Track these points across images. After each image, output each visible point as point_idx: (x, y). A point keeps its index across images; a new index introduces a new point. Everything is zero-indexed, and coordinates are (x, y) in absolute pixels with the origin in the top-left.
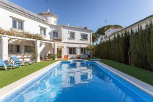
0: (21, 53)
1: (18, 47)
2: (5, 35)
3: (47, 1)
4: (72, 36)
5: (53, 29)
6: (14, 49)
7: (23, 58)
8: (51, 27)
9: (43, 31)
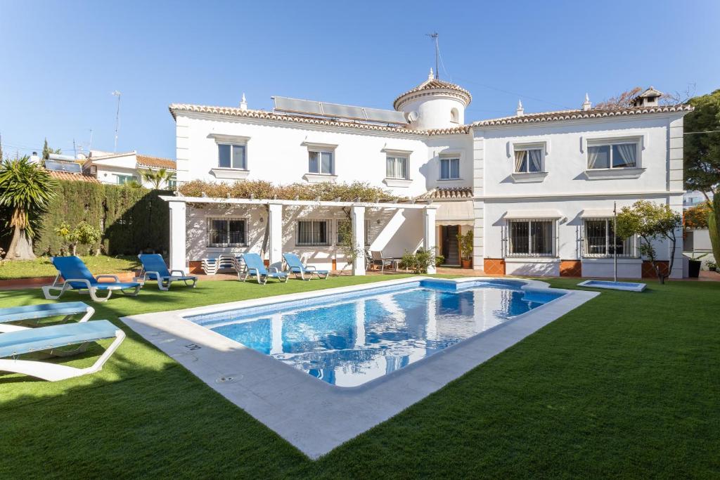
0: (329, 245)
1: (322, 225)
2: (275, 201)
3: (434, 36)
4: (530, 162)
5: (439, 150)
6: (314, 232)
7: (334, 262)
8: (429, 144)
9: (398, 165)
